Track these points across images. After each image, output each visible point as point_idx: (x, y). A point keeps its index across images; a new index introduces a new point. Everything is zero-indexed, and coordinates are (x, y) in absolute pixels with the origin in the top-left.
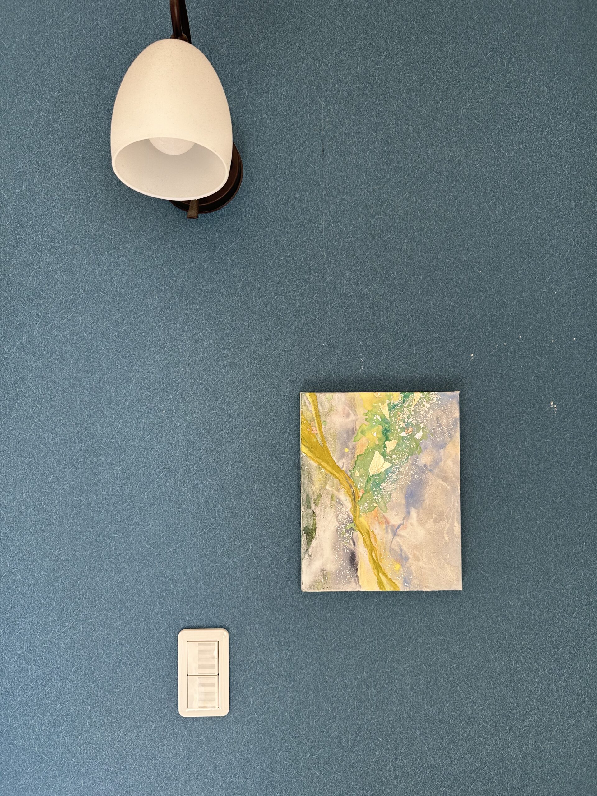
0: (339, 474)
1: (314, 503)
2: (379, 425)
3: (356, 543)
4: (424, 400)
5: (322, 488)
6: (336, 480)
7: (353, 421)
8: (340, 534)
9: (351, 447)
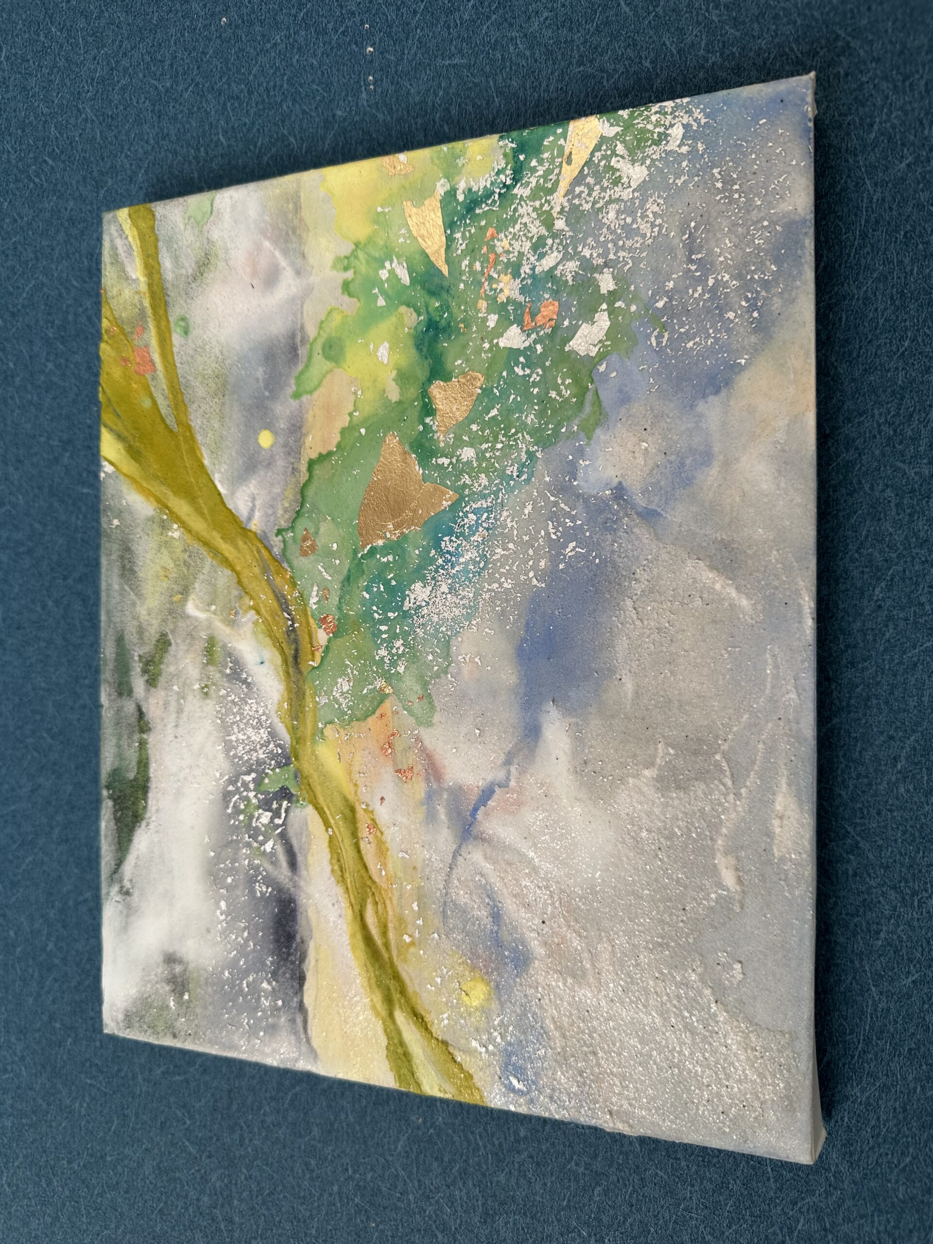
0: (236, 547)
1: (145, 671)
2: (403, 309)
3: (300, 858)
4: (620, 149)
5: (171, 612)
6: (224, 577)
7: (292, 300)
8: (237, 811)
9: (282, 425)
